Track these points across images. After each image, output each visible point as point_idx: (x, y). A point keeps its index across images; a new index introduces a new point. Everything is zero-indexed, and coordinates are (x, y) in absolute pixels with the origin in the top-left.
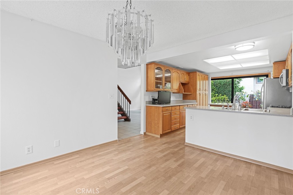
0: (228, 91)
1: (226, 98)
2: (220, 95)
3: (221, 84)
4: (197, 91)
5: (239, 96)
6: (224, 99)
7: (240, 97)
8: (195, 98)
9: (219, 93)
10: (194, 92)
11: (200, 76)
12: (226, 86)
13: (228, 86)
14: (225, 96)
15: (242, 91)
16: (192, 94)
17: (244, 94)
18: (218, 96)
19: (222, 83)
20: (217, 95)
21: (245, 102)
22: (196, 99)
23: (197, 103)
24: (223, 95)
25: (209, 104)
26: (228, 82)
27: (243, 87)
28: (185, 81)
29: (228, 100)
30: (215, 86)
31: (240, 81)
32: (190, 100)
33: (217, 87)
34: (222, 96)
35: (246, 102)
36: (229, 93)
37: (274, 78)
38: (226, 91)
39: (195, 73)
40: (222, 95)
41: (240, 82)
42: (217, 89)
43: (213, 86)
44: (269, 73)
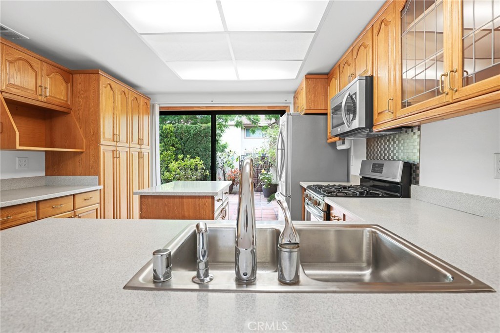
0: (203, 148)
1: (200, 163)
2: (188, 156)
3: (189, 134)
4: (102, 142)
5: (222, 160)
6: (196, 165)
7: (225, 162)
8: (93, 169)
9: (187, 152)
10: (88, 147)
11: (116, 91)
12: (200, 138)
13: (203, 137)
14: (197, 159)
15: (226, 150)
16: (82, 153)
17: (231, 155)
18: (183, 159)
19: (192, 131)
20: (180, 156)
21: (233, 170)
22: (97, 173)
23: (101, 187)
24: (194, 158)
25: (135, 193)
26: (203, 130)
27: (226, 143)
28: (45, 99)
29: (203, 169)
30: (176, 137)
31: (222, 132)
32: (74, 175)
33: (182, 139)
34: (192, 160)
35: (235, 171)
36: (204, 153)
37: (306, 114)
38: (200, 148)
39: (93, 76)
40: (191, 158)
41: (222, 134)
42: (181, 144)
43: (174, 138)
44: (287, 106)
